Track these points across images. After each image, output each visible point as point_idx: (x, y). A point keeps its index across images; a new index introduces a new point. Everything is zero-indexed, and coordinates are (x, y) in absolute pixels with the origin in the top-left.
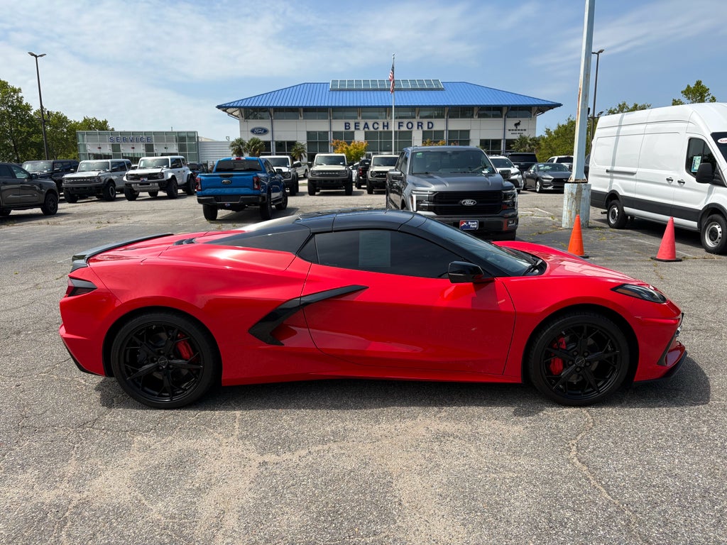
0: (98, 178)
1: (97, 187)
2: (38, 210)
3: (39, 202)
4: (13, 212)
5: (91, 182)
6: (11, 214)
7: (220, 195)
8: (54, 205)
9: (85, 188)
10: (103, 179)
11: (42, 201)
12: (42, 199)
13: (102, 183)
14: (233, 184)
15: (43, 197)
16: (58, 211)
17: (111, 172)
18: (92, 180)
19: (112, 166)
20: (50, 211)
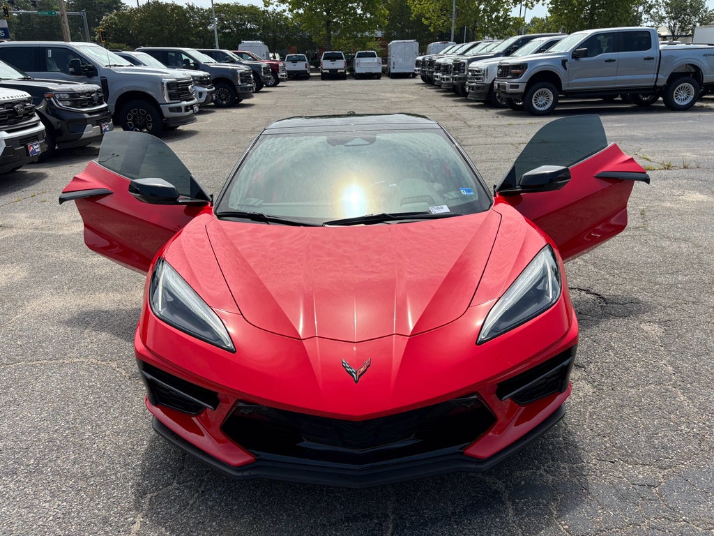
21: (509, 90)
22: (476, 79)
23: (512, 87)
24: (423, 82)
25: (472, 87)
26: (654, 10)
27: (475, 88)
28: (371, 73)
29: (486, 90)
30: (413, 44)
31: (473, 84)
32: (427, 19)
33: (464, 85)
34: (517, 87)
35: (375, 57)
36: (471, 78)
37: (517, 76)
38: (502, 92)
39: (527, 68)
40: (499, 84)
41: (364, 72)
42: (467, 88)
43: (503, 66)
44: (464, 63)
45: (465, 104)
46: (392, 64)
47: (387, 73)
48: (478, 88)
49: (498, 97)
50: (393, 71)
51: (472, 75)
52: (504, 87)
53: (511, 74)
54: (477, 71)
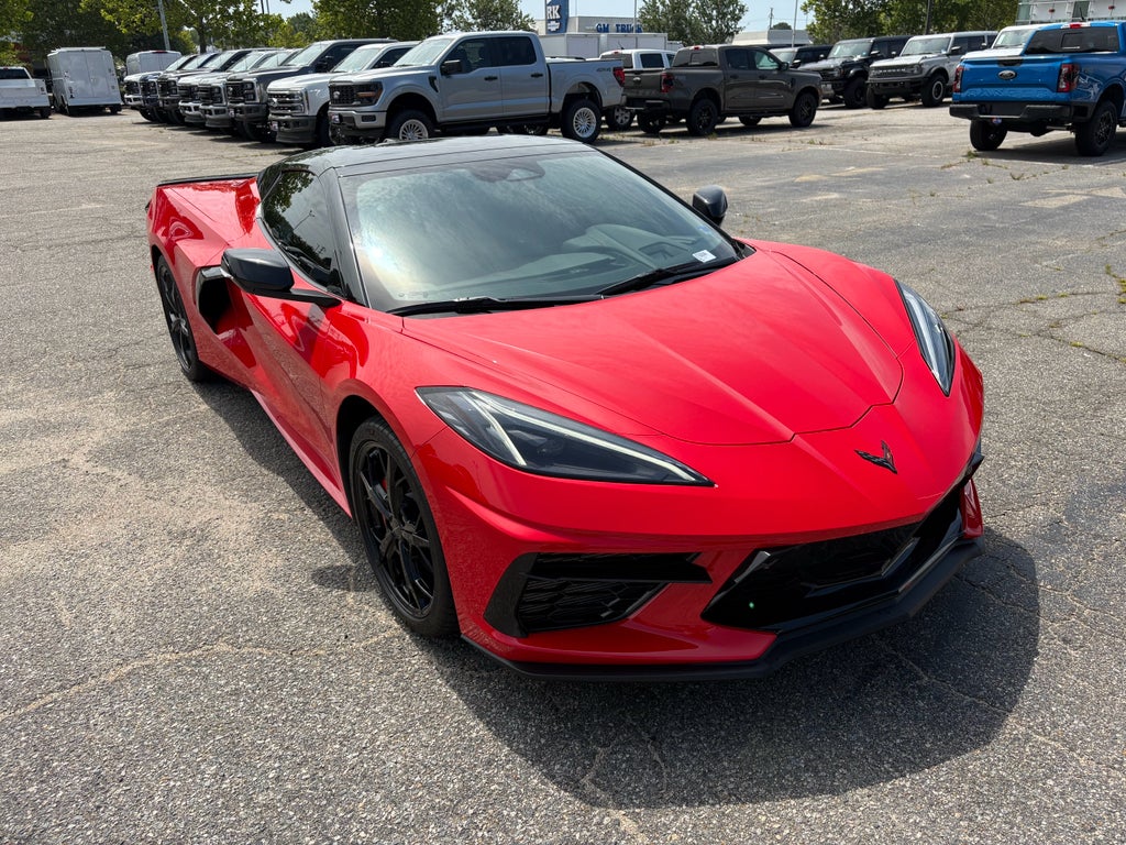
0: (920, 66)
1: (912, 82)
2: (785, 120)
3: (786, 107)
4: (764, 121)
5: (905, 74)
6: (760, 123)
7: (994, 102)
8: (809, 111)
9: (895, 84)
10: (926, 68)
11: (790, 105)
12: (790, 100)
13: (924, 74)
14: (1020, 79)
15: (793, 97)
16: (814, 122)
17: (948, 55)
18: (909, 71)
19: (954, 45)
20: (802, 121)
21: (360, 124)
22: (289, 108)
23: (365, 118)
24: (144, 120)
25: (285, 121)
26: (457, 13)
27: (291, 124)
28: (29, 108)
29: (310, 127)
30: (99, 55)
31: (286, 117)
32: (110, 12)
33: (265, 120)
34: (373, 118)
35: (27, 78)
36: (276, 108)
37: (370, 101)
38: (350, 127)
39: (382, 89)
40: (340, 116)
41: (13, 106)
42: (275, 125)
43: (343, 87)
44: (252, 83)
45: (276, 151)
46: (67, 91)
47: (60, 107)
48: (296, 123)
49: (333, 137)
50: (71, 103)
51: (279, 102)
52: (351, 119)
53: (361, 99)
54: (288, 96)
